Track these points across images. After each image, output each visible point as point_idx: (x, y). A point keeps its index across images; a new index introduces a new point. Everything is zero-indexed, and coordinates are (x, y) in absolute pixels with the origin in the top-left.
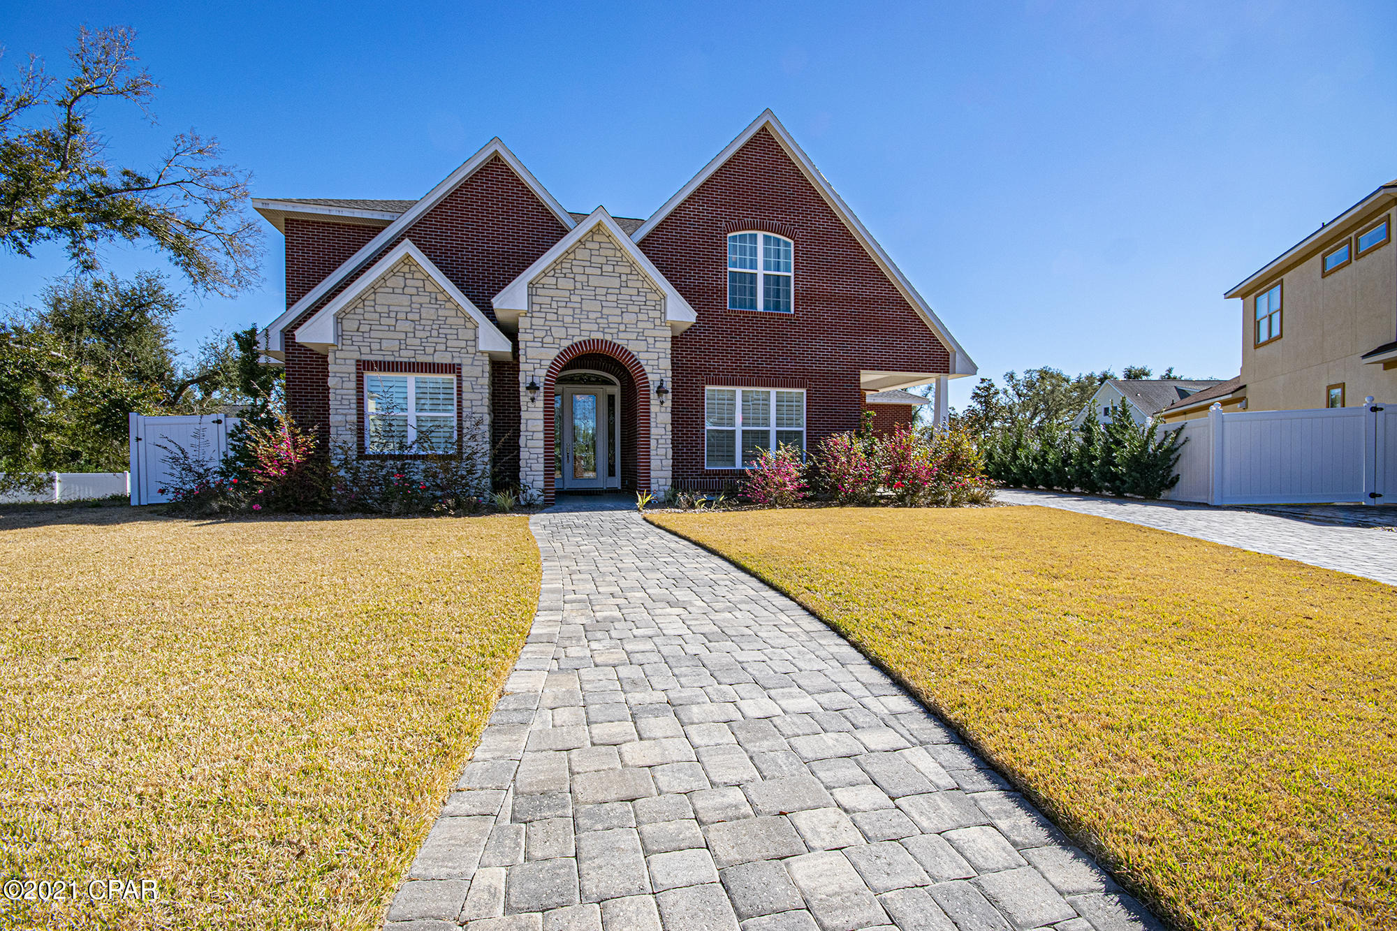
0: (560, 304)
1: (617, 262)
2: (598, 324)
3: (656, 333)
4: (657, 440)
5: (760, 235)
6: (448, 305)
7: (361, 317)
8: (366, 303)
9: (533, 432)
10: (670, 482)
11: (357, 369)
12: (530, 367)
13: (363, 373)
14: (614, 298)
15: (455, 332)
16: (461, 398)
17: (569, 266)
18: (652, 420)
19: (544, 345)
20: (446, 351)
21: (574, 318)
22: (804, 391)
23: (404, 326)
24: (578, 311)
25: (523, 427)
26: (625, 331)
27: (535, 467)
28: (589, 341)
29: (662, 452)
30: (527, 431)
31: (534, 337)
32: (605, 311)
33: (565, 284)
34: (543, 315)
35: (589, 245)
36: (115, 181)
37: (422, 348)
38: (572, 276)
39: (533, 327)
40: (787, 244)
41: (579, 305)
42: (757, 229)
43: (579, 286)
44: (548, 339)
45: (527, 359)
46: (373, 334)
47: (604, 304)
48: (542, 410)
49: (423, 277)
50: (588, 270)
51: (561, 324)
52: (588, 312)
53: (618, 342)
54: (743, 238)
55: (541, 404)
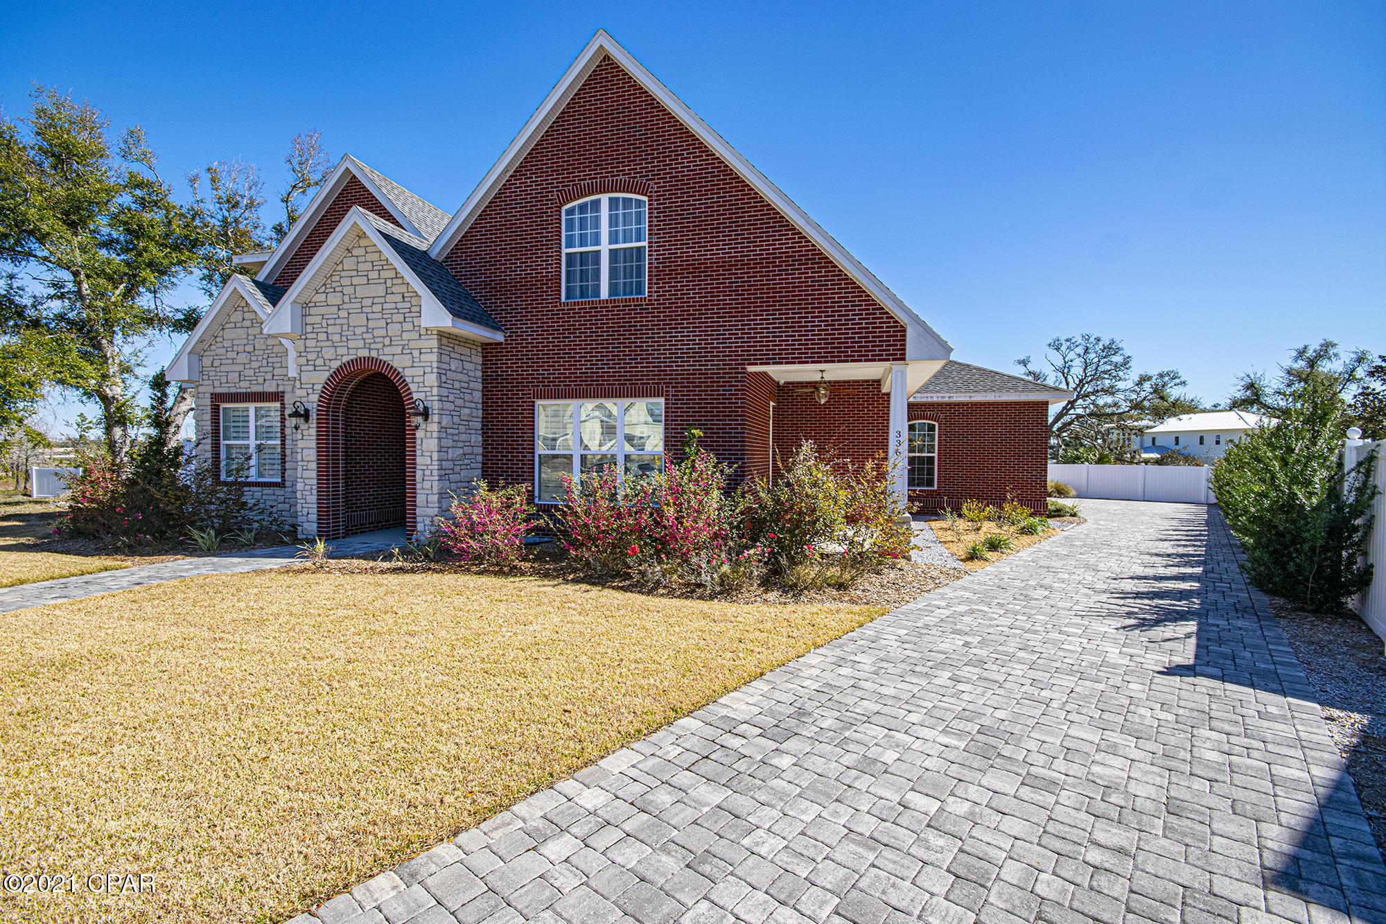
0: (330, 322)
1: (382, 266)
2: (364, 340)
3: (421, 344)
4: (424, 471)
5: (605, 199)
7: (213, 353)
8: (217, 339)
9: (308, 462)
11: (212, 402)
12: (304, 393)
13: (217, 405)
14: (379, 308)
15: (279, 360)
16: (285, 426)
17: (338, 278)
18: (418, 447)
19: (317, 368)
20: (273, 379)
21: (341, 335)
23: (242, 358)
24: (345, 328)
26: (390, 345)
27: (308, 499)
28: (356, 360)
29: (427, 485)
30: (303, 460)
31: (307, 360)
32: (371, 324)
33: (334, 299)
34: (315, 336)
35: (355, 252)
37: (255, 378)
38: (340, 289)
39: (307, 350)
40: (639, 203)
41: (346, 321)
42: (597, 193)
43: (346, 299)
44: (320, 362)
45: (301, 384)
46: (222, 368)
47: (370, 316)
48: (315, 438)
50: (355, 281)
51: (330, 343)
52: (354, 327)
53: (384, 358)
54: (583, 208)
55: (313, 432)
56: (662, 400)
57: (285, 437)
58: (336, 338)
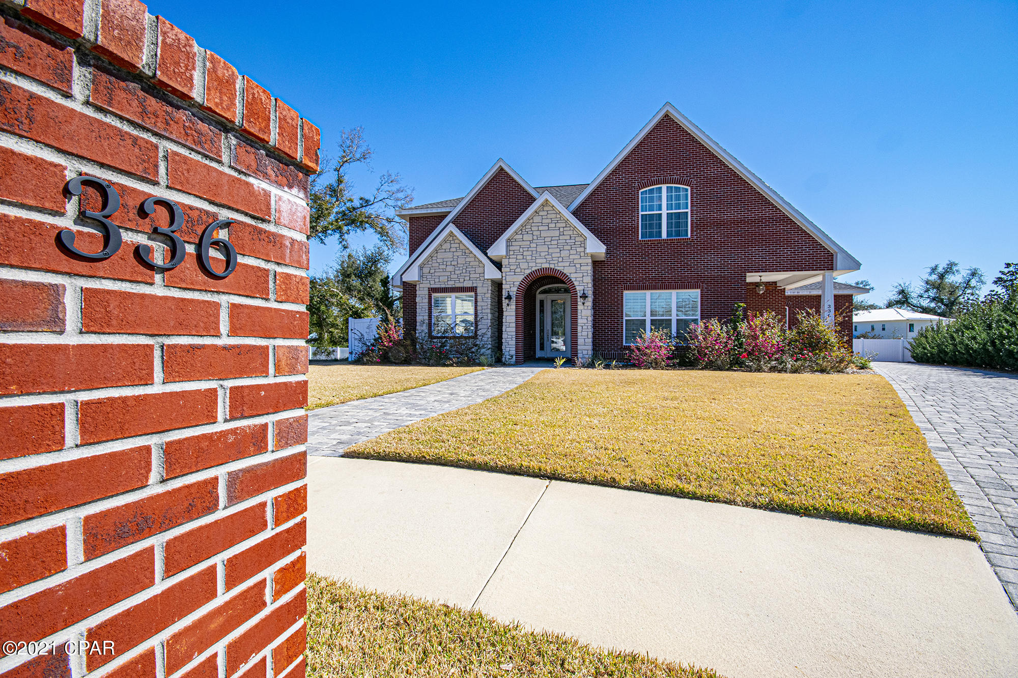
0: (524, 249)
1: (558, 221)
2: (546, 259)
3: (581, 261)
4: (582, 326)
5: (664, 187)
6: (471, 255)
7: (430, 266)
8: (433, 258)
9: (510, 323)
10: (590, 352)
11: (429, 292)
12: (508, 286)
13: (431, 294)
14: (555, 242)
15: (474, 269)
16: (477, 305)
17: (530, 227)
18: (579, 314)
19: (516, 274)
20: (470, 280)
21: (532, 256)
23: (450, 268)
24: (534, 252)
25: (504, 320)
26: (562, 261)
27: (510, 343)
28: (541, 269)
29: (585, 333)
30: (506, 322)
31: (510, 270)
32: (550, 251)
33: (527, 237)
34: (515, 256)
35: (541, 213)
36: (357, 203)
37: (458, 279)
38: (531, 232)
39: (510, 264)
40: (687, 190)
41: (535, 249)
42: (661, 184)
43: (535, 238)
44: (518, 270)
45: (506, 282)
46: (436, 274)
47: (550, 247)
48: (514, 310)
49: (459, 242)
50: (540, 228)
51: (525, 260)
52: (540, 252)
53: (558, 268)
54: (651, 191)
55: (514, 307)
56: (699, 291)
57: (477, 310)
58: (529, 258)
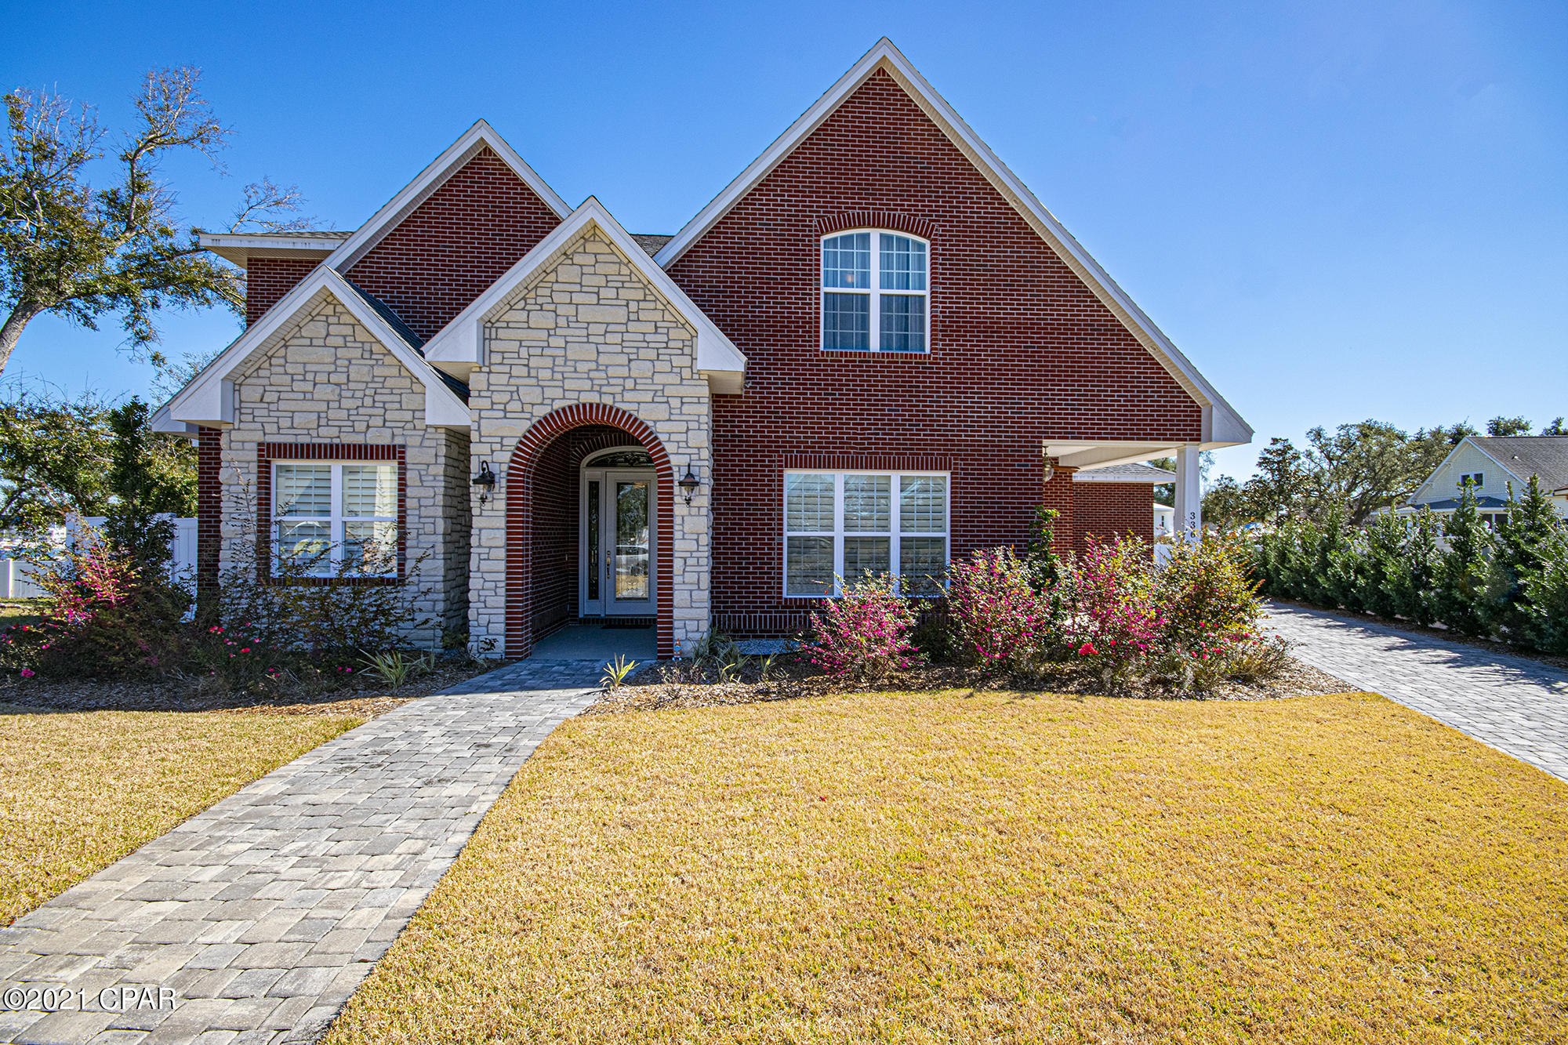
0: (532, 351)
1: (623, 282)
2: (592, 380)
3: (682, 391)
4: (685, 559)
5: (875, 234)
6: (388, 360)
7: (266, 382)
8: (274, 361)
9: (490, 548)
10: (705, 626)
11: (259, 456)
12: (486, 449)
13: (269, 462)
14: (617, 338)
15: (397, 398)
16: (405, 495)
17: (547, 292)
18: (676, 527)
19: (508, 415)
20: (384, 426)
21: (553, 372)
22: (947, 474)
23: (324, 392)
24: (560, 361)
25: (474, 541)
26: (635, 389)
27: (490, 602)
28: (577, 407)
29: (691, 577)
30: (480, 546)
31: (493, 403)
32: (603, 359)
33: (545, 320)
34: (507, 369)
35: (578, 259)
37: (350, 424)
38: (552, 307)
39: (491, 388)
40: (921, 247)
41: (561, 352)
42: (869, 226)
43: (562, 322)
44: (514, 406)
45: (480, 436)
46: (283, 405)
47: (601, 348)
48: (503, 513)
49: (352, 321)
50: (577, 298)
51: (533, 381)
52: (576, 361)
53: (623, 407)
54: (847, 241)
55: (501, 505)
57: (405, 511)
58: (545, 374)
